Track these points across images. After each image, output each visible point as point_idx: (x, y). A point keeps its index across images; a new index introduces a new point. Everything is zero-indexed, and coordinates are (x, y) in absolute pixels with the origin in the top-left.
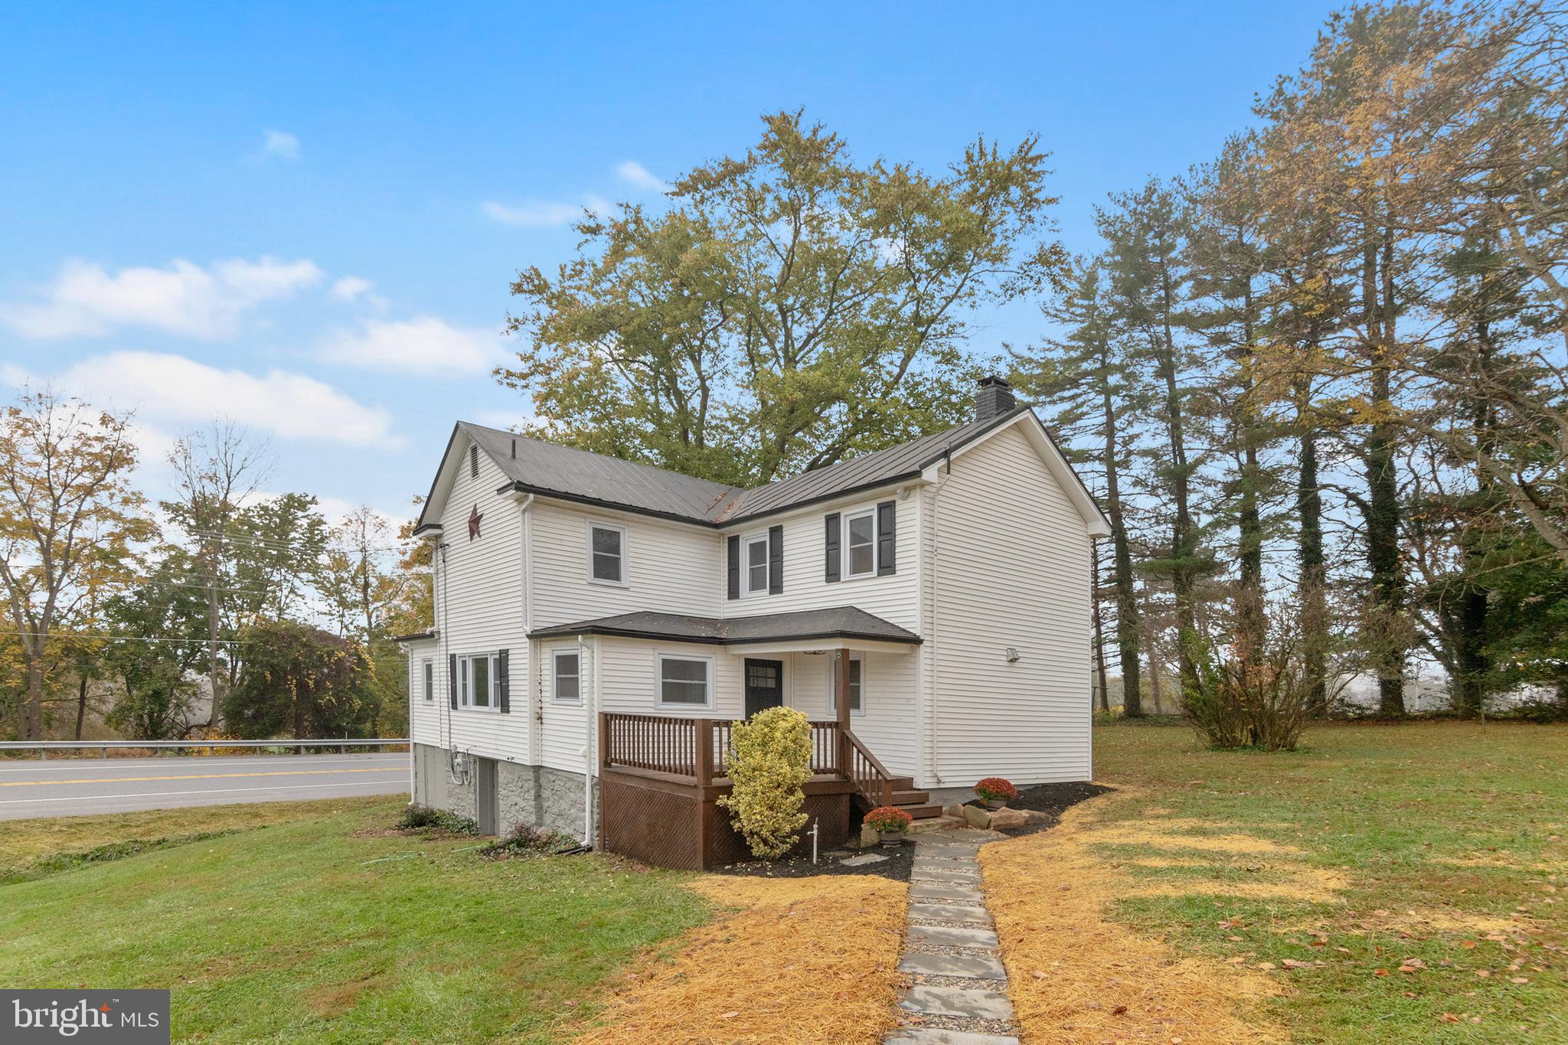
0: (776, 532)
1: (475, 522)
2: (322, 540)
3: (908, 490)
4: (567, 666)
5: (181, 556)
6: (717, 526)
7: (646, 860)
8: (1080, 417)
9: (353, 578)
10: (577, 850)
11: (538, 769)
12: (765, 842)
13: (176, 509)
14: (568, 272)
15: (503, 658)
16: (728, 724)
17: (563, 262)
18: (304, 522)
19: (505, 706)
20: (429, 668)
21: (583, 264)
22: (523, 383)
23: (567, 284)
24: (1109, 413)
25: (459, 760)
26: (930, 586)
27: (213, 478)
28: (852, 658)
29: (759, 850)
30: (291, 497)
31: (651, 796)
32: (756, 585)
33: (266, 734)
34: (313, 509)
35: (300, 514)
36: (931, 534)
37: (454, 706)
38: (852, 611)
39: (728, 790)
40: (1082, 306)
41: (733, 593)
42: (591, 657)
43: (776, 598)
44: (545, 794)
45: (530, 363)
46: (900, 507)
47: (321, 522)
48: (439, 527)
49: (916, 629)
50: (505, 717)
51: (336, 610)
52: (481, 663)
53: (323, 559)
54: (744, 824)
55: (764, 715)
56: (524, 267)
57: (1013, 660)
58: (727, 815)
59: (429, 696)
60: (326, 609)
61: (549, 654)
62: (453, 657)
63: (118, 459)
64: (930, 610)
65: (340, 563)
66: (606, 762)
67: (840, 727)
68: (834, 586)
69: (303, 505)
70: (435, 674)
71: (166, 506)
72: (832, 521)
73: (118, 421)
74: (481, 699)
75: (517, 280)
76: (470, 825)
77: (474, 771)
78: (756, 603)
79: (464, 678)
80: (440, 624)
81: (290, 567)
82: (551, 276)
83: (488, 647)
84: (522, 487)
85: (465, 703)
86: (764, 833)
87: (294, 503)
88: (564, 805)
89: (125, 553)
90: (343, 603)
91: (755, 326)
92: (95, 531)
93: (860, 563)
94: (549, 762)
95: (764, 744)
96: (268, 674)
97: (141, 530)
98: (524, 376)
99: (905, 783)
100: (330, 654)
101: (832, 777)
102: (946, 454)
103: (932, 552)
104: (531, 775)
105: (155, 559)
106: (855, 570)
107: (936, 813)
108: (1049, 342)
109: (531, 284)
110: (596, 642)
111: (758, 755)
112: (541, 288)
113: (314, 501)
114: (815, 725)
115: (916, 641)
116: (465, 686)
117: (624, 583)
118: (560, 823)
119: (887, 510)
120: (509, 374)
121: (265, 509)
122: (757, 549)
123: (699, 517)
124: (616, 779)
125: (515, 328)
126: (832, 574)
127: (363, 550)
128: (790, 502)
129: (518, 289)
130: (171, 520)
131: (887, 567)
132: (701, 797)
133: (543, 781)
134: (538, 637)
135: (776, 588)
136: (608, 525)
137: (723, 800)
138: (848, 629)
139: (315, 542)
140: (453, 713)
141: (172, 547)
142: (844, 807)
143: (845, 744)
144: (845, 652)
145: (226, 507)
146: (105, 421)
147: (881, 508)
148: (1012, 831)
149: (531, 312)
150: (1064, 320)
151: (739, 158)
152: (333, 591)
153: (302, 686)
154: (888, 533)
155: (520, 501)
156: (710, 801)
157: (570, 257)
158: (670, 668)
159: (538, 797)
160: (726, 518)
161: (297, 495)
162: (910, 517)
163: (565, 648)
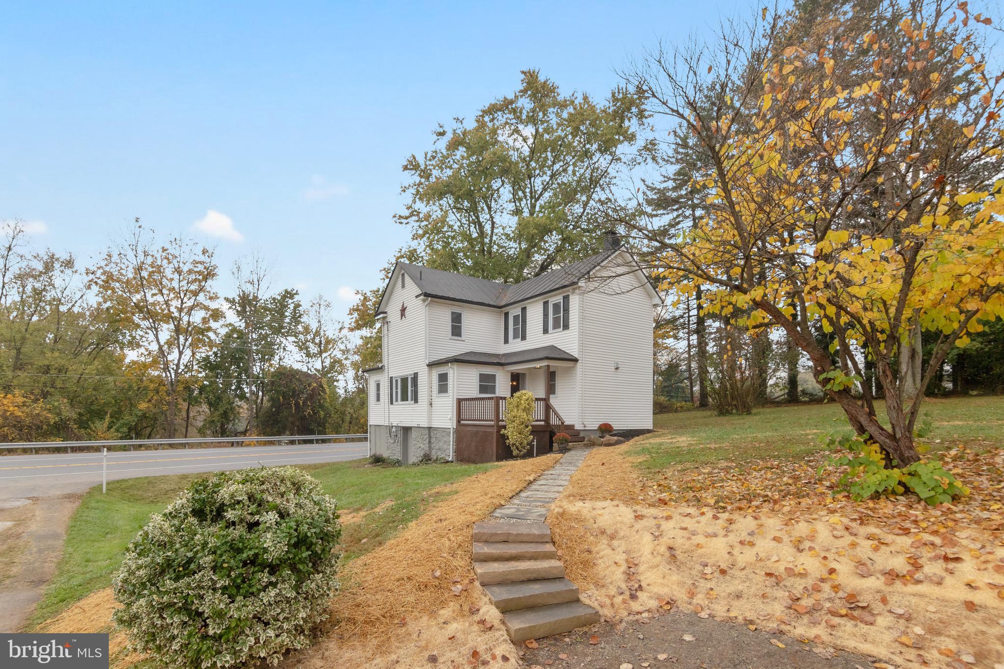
0: (524, 310)
1: (403, 310)
2: (300, 317)
3: (574, 289)
4: (443, 378)
5: (234, 330)
6: (500, 307)
7: (474, 462)
8: (678, 223)
9: (313, 339)
10: (447, 462)
11: (430, 428)
12: (517, 448)
13: (232, 302)
14: (429, 156)
15: (415, 377)
16: (505, 398)
17: (426, 150)
18: (292, 306)
19: (416, 401)
20: (378, 385)
21: (436, 152)
22: (406, 221)
23: (428, 163)
24: (694, 220)
25: (394, 429)
26: (582, 334)
27: (252, 283)
28: (551, 370)
29: (515, 452)
30: (286, 291)
31: (477, 433)
32: (515, 337)
33: (279, 433)
34: (296, 298)
35: (290, 301)
36: (582, 310)
37: (392, 403)
38: (553, 348)
39: (504, 427)
40: (682, 153)
41: (506, 341)
42: (453, 373)
43: (524, 342)
44: (433, 440)
45: (410, 211)
46: (571, 297)
47: (299, 306)
48: (386, 313)
49: (575, 354)
50: (416, 405)
51: (305, 359)
52: (404, 380)
53: (300, 328)
54: (510, 441)
55: (517, 394)
56: (409, 156)
57: (617, 369)
58: (504, 437)
59: (378, 399)
60: (300, 359)
61: (436, 372)
62: (391, 378)
63: (209, 274)
64: (582, 345)
65: (307, 330)
66: (459, 421)
67: (546, 400)
68: (547, 336)
69: (292, 297)
70: (381, 388)
71: (227, 299)
72: (546, 304)
73: (210, 252)
74: (404, 398)
75: (406, 163)
76: (398, 462)
77: (400, 434)
78: (516, 346)
79: (397, 388)
80: (385, 362)
81: (283, 334)
82: (421, 160)
83: (408, 372)
84: (427, 295)
85: (397, 401)
86: (517, 444)
87: (289, 294)
88: (441, 444)
89: (209, 329)
90: (308, 355)
91: (517, 185)
92: (197, 317)
93: (556, 326)
94: (435, 425)
95: (517, 406)
96: (281, 398)
97: (217, 315)
98: (407, 218)
99: (571, 427)
100: (310, 385)
101: (542, 423)
102: (588, 272)
103: (583, 318)
104: (427, 432)
105: (223, 331)
106: (554, 328)
107: (582, 439)
108: (664, 177)
109: (412, 165)
110: (455, 366)
111: (515, 410)
112: (416, 167)
113: (297, 294)
114: (537, 399)
115: (576, 360)
116: (397, 392)
117: (463, 338)
118: (439, 453)
119: (566, 299)
120: (400, 217)
121: (274, 299)
122: (516, 318)
123: (492, 303)
124: (462, 428)
125: (404, 191)
126: (546, 331)
127: (319, 321)
128: (529, 296)
129: (406, 168)
130: (230, 308)
131: (566, 327)
132: (495, 430)
133: (432, 434)
134: (431, 365)
135: (524, 338)
136: (457, 310)
137: (503, 431)
138: (550, 356)
139: (296, 318)
140: (391, 406)
141: (230, 324)
142: (547, 436)
143: (548, 408)
144: (548, 366)
145: (256, 298)
146: (204, 252)
147: (564, 298)
148: (609, 445)
149: (411, 182)
150: (672, 163)
151: (511, 96)
152: (302, 347)
153: (297, 404)
154: (566, 310)
155: (424, 301)
156: (498, 432)
157: (430, 149)
158: (483, 378)
159: (430, 442)
160: (503, 303)
161: (289, 290)
162: (575, 301)
163: (442, 370)
